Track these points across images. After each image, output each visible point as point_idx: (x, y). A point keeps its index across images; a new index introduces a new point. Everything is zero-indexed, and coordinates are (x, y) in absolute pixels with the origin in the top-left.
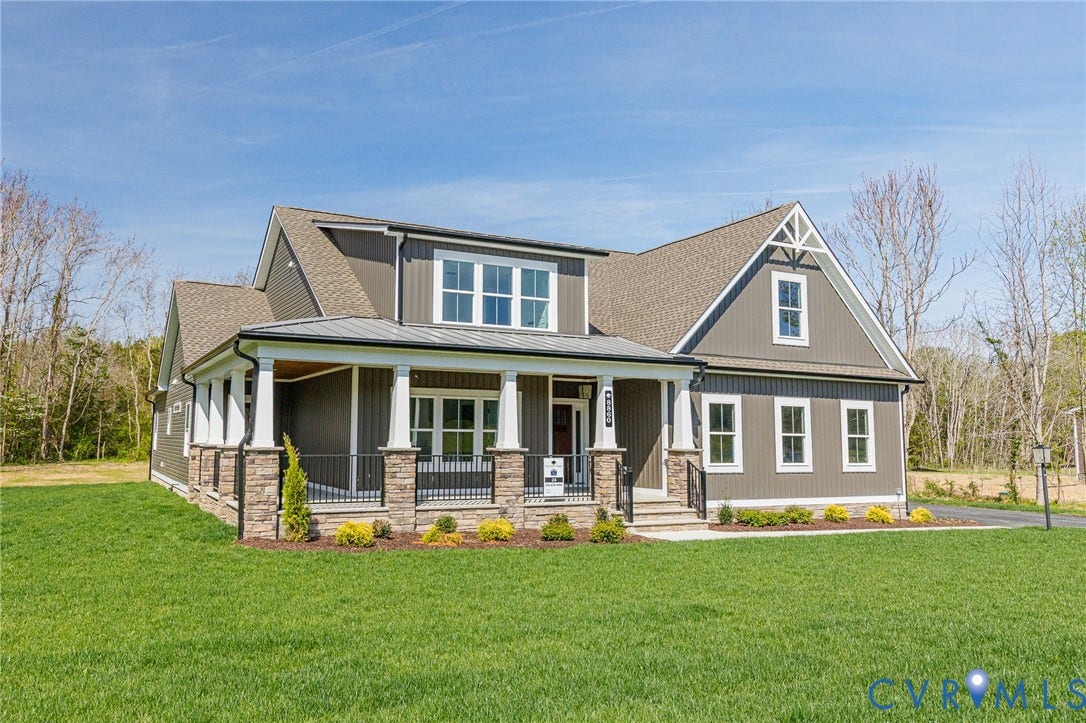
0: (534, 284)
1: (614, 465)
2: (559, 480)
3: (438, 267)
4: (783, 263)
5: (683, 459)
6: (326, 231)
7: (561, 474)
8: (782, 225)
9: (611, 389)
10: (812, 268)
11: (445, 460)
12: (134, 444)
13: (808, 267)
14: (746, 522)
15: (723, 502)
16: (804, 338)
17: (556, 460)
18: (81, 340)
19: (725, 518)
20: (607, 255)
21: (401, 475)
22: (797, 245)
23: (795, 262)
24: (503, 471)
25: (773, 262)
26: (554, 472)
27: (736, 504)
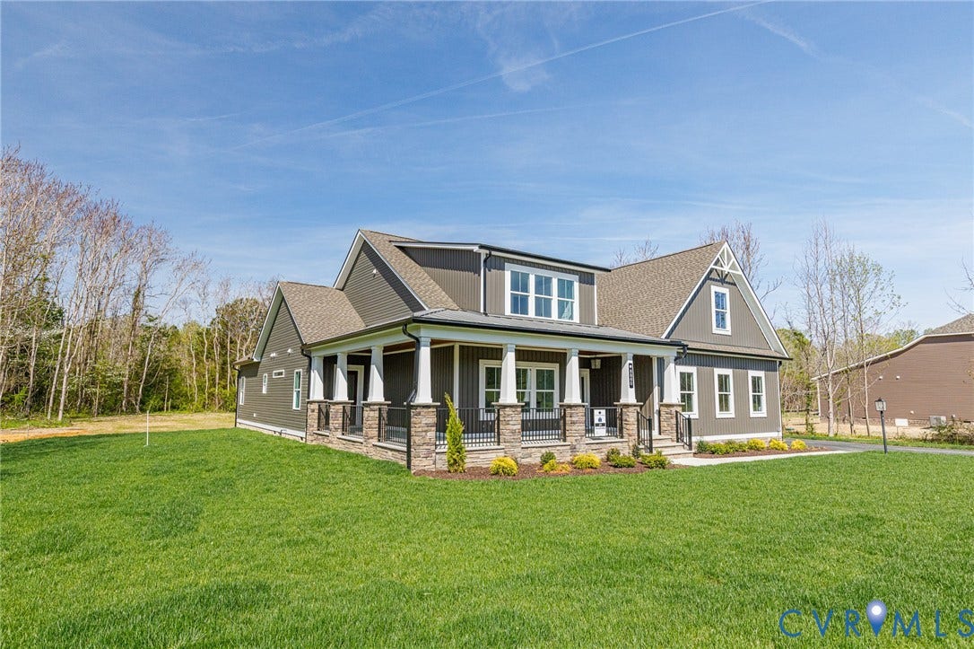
0: (565, 289)
1: (635, 414)
2: (603, 425)
3: (508, 275)
4: (716, 280)
5: (673, 410)
6: (401, 248)
7: (604, 421)
8: (718, 256)
9: (631, 362)
10: (732, 284)
11: (537, 411)
12: (193, 400)
13: (729, 283)
14: (714, 452)
15: (698, 438)
16: (728, 331)
17: (601, 411)
18: (151, 324)
19: (703, 450)
20: (610, 271)
21: (513, 421)
22: (726, 269)
23: (723, 280)
24: (574, 419)
25: (711, 279)
26: (600, 420)
27: (707, 439)
